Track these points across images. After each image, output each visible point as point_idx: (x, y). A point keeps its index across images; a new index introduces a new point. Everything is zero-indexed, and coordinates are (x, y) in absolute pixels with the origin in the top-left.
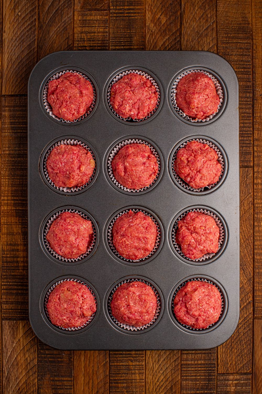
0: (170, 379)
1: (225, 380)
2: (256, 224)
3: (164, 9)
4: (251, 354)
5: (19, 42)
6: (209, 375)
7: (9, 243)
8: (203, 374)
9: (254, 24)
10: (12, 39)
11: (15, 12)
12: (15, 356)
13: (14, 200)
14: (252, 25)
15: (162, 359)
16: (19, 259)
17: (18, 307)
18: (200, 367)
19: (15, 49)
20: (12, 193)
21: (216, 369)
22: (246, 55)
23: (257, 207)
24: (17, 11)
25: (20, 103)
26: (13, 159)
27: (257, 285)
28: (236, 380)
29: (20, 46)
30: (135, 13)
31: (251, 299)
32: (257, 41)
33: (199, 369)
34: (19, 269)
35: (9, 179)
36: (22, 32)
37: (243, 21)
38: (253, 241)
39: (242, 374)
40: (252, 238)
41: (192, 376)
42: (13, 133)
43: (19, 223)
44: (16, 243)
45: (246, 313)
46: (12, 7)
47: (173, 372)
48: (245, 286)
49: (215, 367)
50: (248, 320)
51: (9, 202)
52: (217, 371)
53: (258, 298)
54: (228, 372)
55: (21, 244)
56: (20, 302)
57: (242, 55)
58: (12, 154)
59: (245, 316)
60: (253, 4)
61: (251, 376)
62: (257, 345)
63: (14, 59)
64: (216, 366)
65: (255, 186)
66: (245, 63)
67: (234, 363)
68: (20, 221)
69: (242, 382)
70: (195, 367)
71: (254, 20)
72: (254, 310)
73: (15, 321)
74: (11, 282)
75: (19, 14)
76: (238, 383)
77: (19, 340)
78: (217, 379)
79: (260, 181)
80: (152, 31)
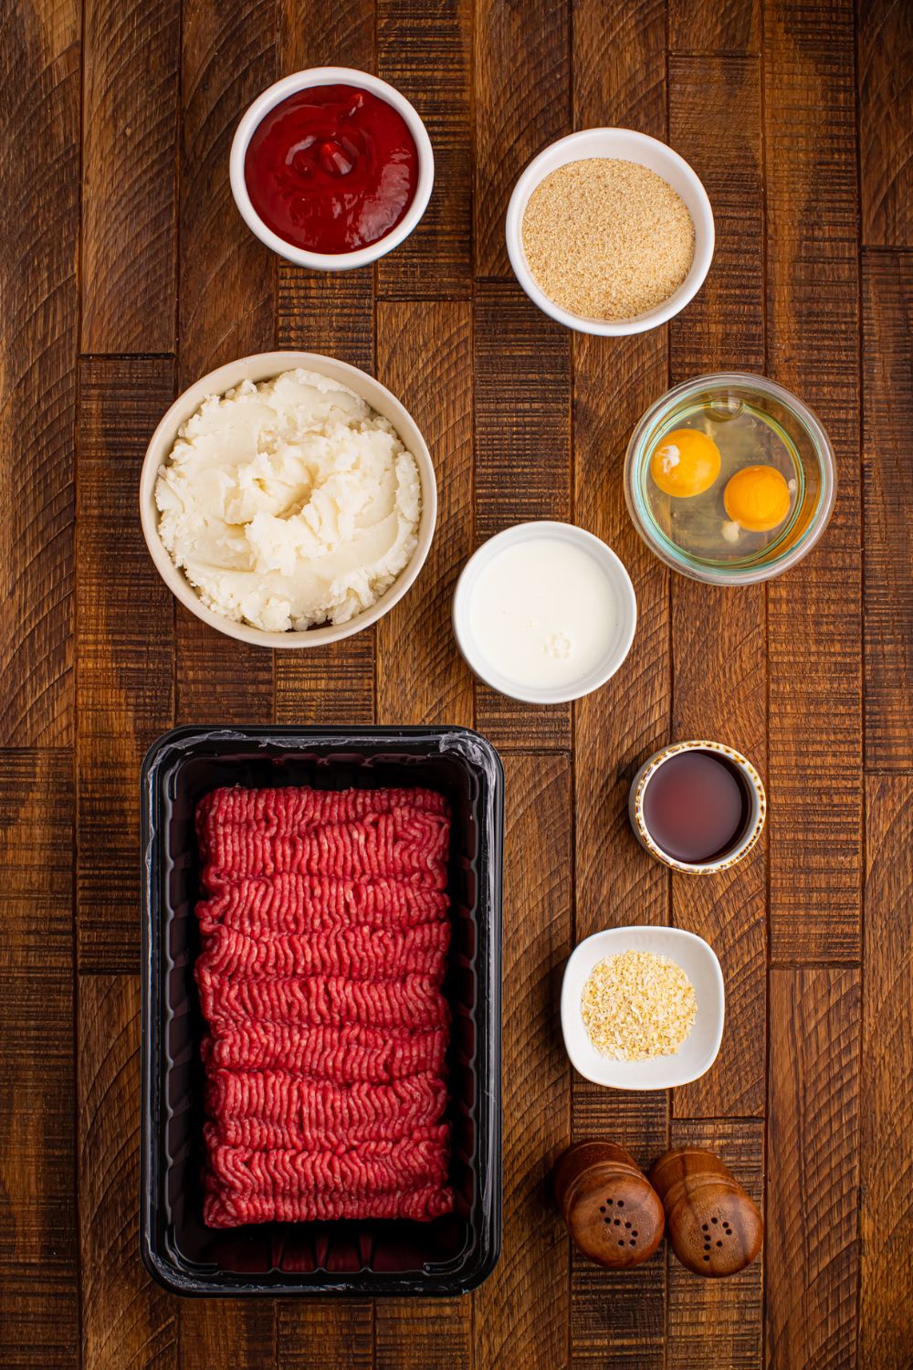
0: (542, 1134)
1: (692, 1137)
2: (773, 708)
3: (524, 124)
4: (764, 1064)
5: (128, 210)
6: (649, 1125)
7: (100, 759)
8: (630, 1120)
9: (769, 166)
10: (108, 201)
11: (115, 126)
12: (115, 1074)
13: (114, 642)
14: (764, 171)
15: (520, 1080)
16: (126, 805)
17: (123, 936)
18: (624, 1102)
19: (116, 231)
20: (107, 625)
21: (667, 1105)
22: (747, 252)
23: (777, 663)
24: (121, 124)
25: (131, 378)
26: (112, 531)
27: (779, 876)
28: (722, 1136)
29: (132, 221)
30: (446, 134)
31: (761, 914)
32: (778, 213)
33: (621, 1106)
34: (127, 833)
35: (99, 585)
36: (135, 182)
37: (739, 157)
38: (764, 755)
39: (737, 1119)
40: (763, 748)
41: (602, 1126)
42: (111, 458)
43: (128, 705)
44: (120, 760)
45: (749, 952)
46: (109, 113)
47: (550, 1113)
48: (745, 878)
49: (663, 1101)
50: (755, 972)
51: (100, 647)
52: (671, 1112)
53: (779, 912)
54: (700, 1115)
55: (133, 764)
56: (127, 923)
57: (736, 251)
58: (110, 517)
59: (747, 960)
60: (768, 112)
61: (763, 1125)
62: (779, 1040)
63: (113, 256)
64: (667, 1098)
65: (771, 606)
66: (745, 273)
67: (716, 1089)
68: (131, 701)
69: (740, 1141)
70: (611, 1103)
71: (770, 155)
72: (769, 945)
73: (114, 977)
74: (103, 868)
75: (128, 131)
76: (727, 1145)
77: (126, 1029)
78: (670, 1135)
79: (784, 594)
80: (491, 184)
